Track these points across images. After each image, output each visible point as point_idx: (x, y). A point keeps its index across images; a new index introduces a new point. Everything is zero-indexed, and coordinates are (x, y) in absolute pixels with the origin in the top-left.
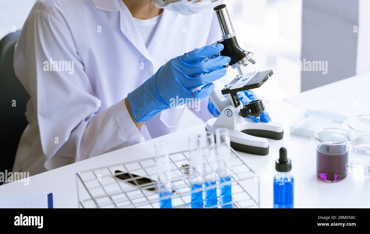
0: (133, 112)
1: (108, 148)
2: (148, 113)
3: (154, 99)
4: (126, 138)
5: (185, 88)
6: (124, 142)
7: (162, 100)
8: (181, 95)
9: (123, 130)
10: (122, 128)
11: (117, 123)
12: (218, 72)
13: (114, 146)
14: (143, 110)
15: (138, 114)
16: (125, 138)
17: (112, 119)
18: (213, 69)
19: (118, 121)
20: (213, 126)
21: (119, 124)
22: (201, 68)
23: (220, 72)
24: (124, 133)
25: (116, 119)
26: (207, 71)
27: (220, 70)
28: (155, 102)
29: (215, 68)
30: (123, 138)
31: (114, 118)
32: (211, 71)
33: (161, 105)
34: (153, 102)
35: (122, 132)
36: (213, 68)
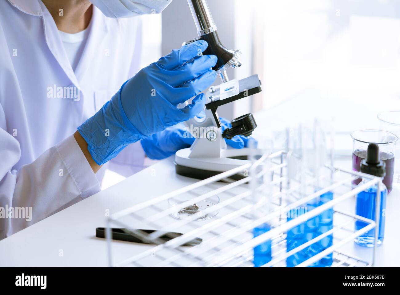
0: (92, 151)
1: (55, 208)
2: (114, 148)
3: (122, 127)
4: (80, 190)
5: (171, 104)
6: (76, 196)
7: (134, 128)
8: (166, 114)
9: (74, 180)
10: (73, 176)
11: (67, 170)
12: (209, 76)
13: (63, 203)
14: (107, 147)
15: (100, 153)
16: (78, 190)
17: (58, 164)
18: (201, 73)
19: (68, 168)
20: (189, 157)
21: (70, 172)
22: (188, 72)
23: (211, 76)
24: (76, 184)
25: (65, 164)
26: (196, 76)
27: (210, 73)
28: (124, 131)
29: (203, 70)
30: (75, 191)
31: (62, 163)
32: (200, 76)
33: (132, 135)
34: (121, 131)
35: (74, 182)
36: (202, 71)
